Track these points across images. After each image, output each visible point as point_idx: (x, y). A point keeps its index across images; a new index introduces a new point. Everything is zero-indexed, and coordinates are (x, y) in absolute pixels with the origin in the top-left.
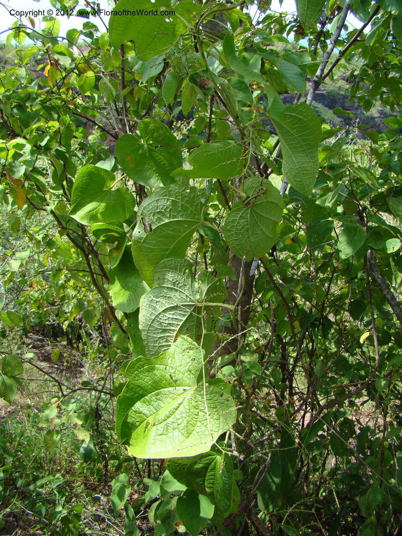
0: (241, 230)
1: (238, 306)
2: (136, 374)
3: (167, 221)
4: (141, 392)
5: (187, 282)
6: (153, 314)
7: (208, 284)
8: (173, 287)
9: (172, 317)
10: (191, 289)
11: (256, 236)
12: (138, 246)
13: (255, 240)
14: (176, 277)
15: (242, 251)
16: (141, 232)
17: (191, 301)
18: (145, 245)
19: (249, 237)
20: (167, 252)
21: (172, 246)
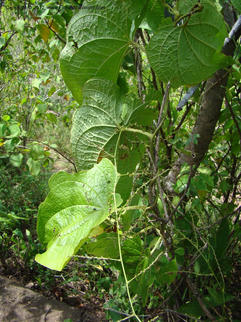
0: (167, 52)
1: (157, 134)
2: (58, 187)
3: (93, 39)
4: (60, 204)
5: (112, 104)
6: (81, 131)
7: (134, 108)
8: (98, 108)
9: (97, 136)
10: (115, 112)
11: (187, 62)
12: (66, 66)
13: (185, 66)
14: (101, 98)
15: (167, 76)
16: (69, 51)
17: (114, 124)
18: (72, 65)
19: (177, 61)
20: (95, 73)
21: (100, 67)
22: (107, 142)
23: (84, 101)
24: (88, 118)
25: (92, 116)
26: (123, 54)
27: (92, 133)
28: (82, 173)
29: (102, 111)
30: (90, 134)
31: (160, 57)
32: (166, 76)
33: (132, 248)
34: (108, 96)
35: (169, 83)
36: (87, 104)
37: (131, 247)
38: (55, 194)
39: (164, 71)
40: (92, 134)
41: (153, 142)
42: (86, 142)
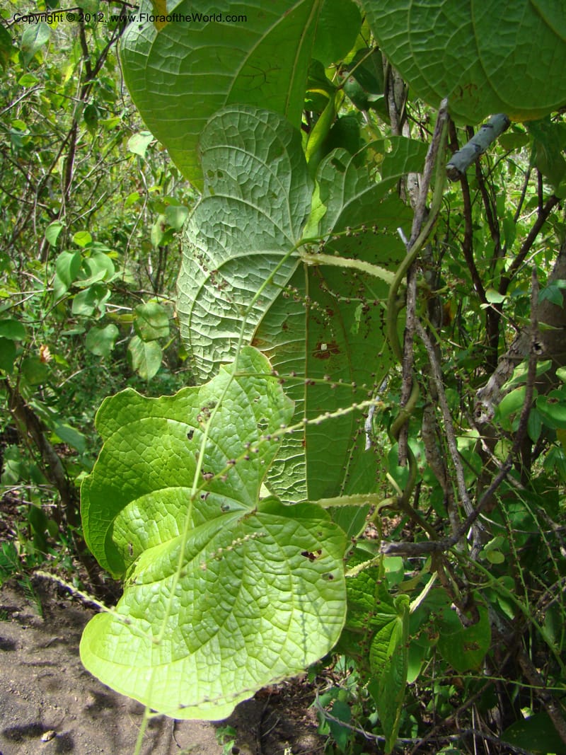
2: (122, 435)
4: (135, 481)
5: (278, 186)
7: (347, 196)
8: (241, 200)
9: (242, 287)
10: (288, 208)
11: (506, 32)
12: (139, 71)
13: (502, 48)
14: (249, 169)
15: (440, 81)
16: (146, 27)
17: (287, 245)
18: (158, 68)
19: (471, 29)
20: (226, 90)
21: (238, 71)
22: (270, 304)
23: (205, 186)
24: (216, 234)
25: (227, 227)
26: (305, 23)
28: (185, 394)
29: (253, 208)
30: (224, 280)
31: (412, 18)
32: (433, 81)
33: (360, 590)
35: (444, 103)
36: (212, 192)
37: (358, 587)
38: (118, 454)
39: (427, 63)
40: (230, 281)
41: (397, 298)
42: (214, 307)
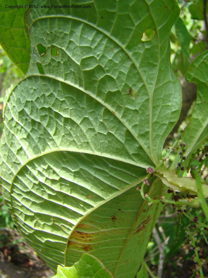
5: (139, 80)
6: (22, 152)
8: (83, 89)
14: (99, 52)
22: (102, 202)
23: (31, 61)
24: (43, 118)
25: (58, 116)
27: (55, 168)
30: (49, 168)
34: (129, 47)
36: (41, 71)
40: (57, 170)
42: (37, 187)
